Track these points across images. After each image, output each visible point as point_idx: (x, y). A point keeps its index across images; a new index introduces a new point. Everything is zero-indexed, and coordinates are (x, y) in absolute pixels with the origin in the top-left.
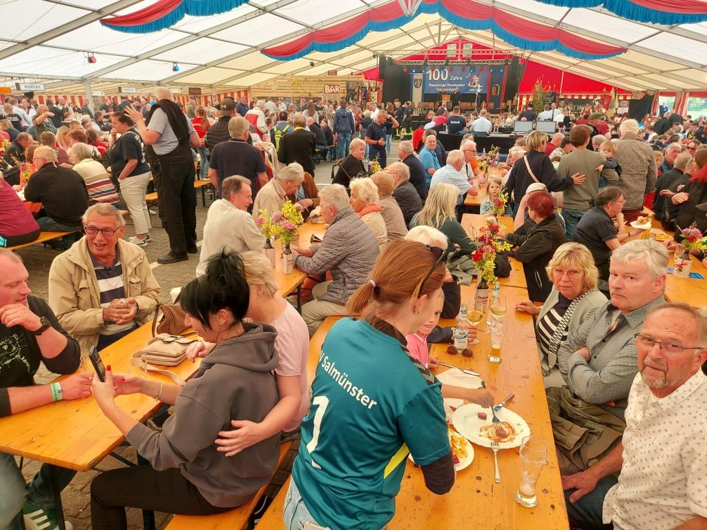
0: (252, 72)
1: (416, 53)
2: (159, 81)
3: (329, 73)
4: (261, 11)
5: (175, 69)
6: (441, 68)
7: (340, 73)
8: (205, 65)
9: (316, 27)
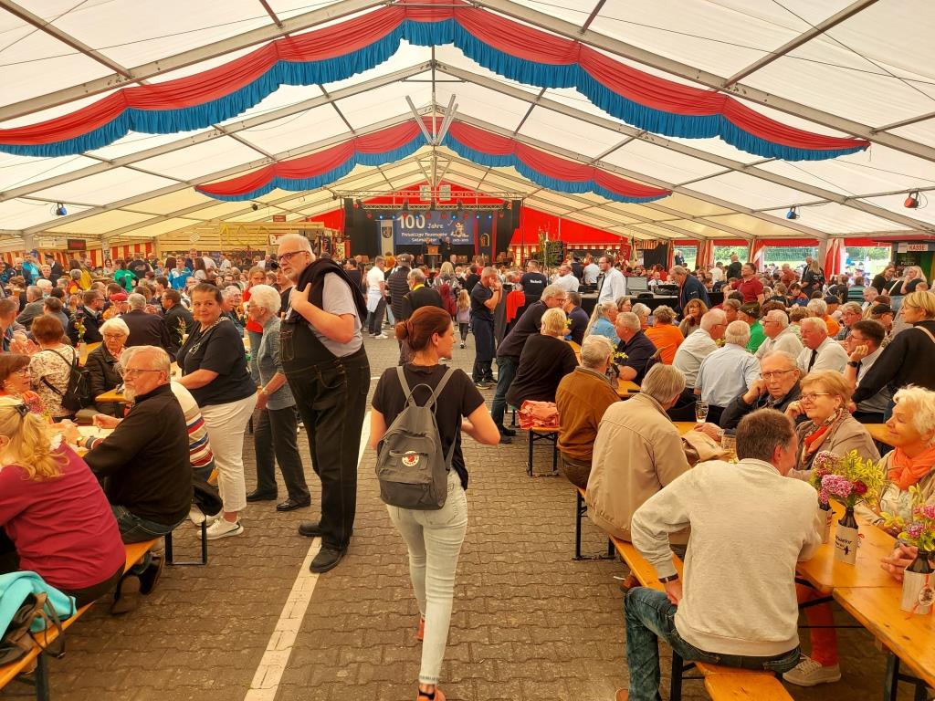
0: (167, 217)
1: (382, 195)
2: (22, 231)
3: (275, 218)
4: (218, 132)
5: (60, 212)
6: (416, 214)
7: (290, 217)
8: (104, 207)
9: (279, 158)
